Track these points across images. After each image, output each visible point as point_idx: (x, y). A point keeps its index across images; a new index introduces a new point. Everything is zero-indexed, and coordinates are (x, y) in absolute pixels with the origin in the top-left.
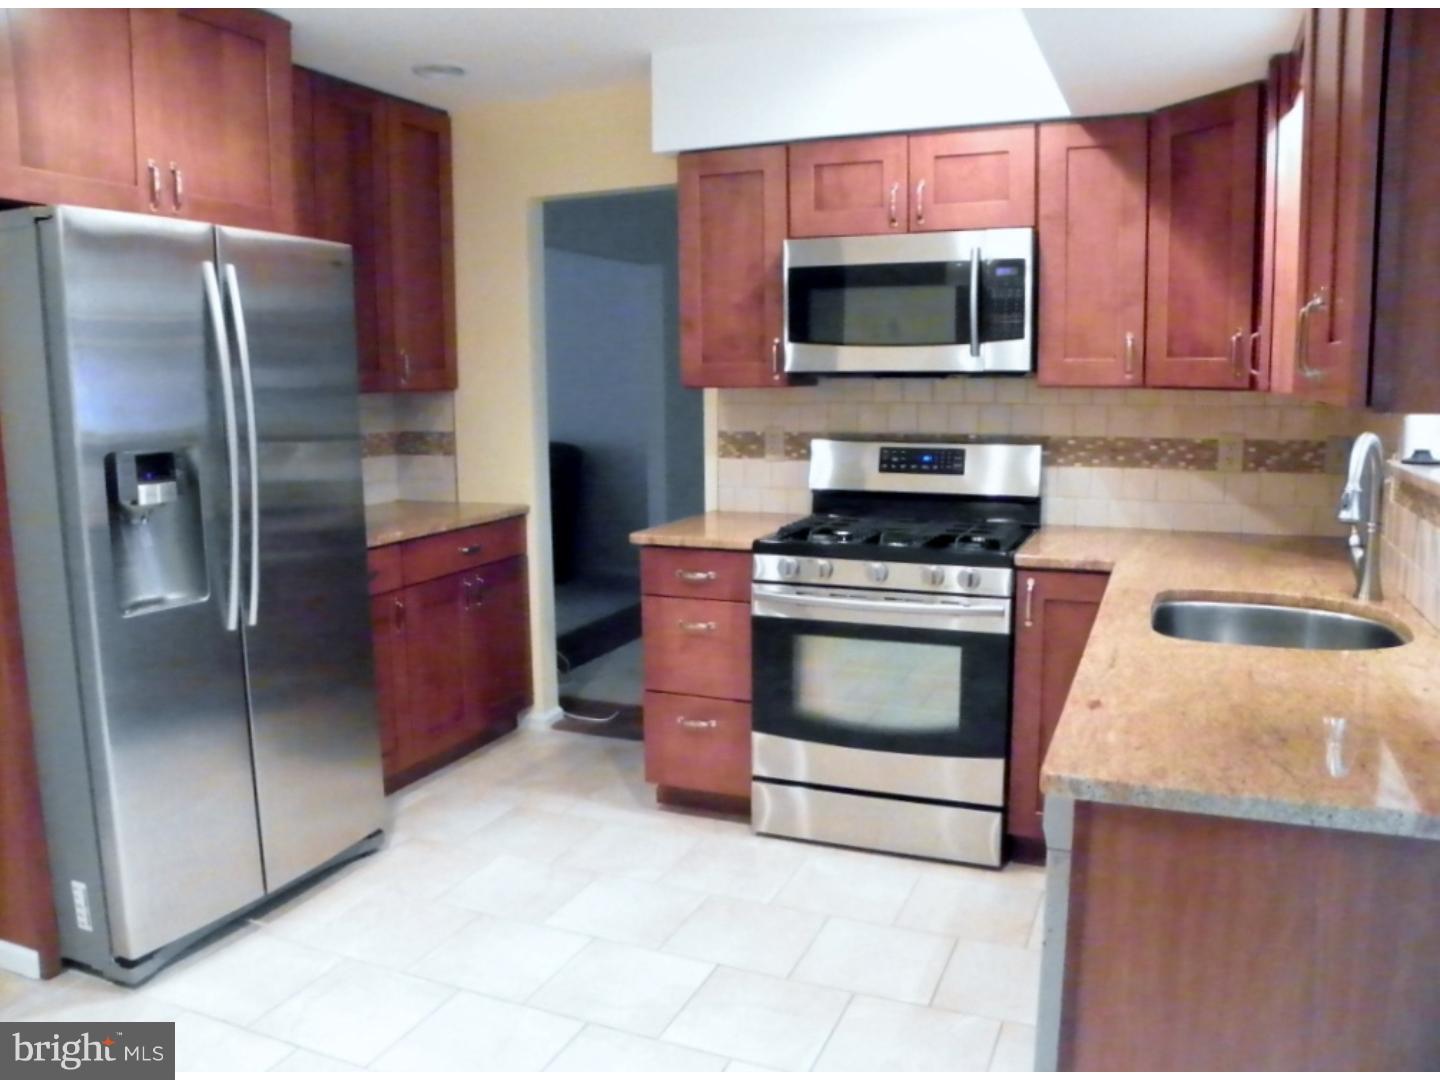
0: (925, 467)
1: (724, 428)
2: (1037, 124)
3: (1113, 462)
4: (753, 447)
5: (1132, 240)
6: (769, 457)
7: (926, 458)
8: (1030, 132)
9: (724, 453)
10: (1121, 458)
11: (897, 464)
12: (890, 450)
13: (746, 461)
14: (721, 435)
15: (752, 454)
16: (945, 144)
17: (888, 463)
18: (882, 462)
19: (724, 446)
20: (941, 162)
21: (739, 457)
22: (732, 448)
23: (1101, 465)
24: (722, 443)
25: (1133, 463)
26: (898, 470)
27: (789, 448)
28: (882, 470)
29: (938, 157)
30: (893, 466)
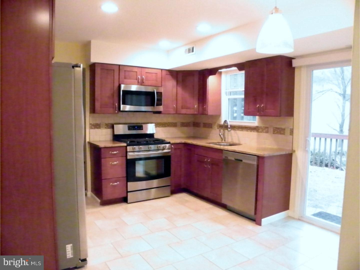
0: (136, 129)
1: (91, 122)
2: (162, 70)
3: (163, 127)
4: (98, 126)
5: (175, 90)
6: (101, 128)
7: (136, 127)
8: (160, 71)
9: (91, 128)
10: (164, 126)
11: (131, 128)
12: (130, 126)
13: (97, 130)
14: (90, 124)
15: (97, 128)
16: (147, 70)
17: (130, 128)
18: (128, 128)
19: (91, 127)
20: (147, 73)
21: (94, 129)
22: (93, 127)
23: (161, 127)
24: (90, 126)
25: (165, 127)
26: (131, 130)
27: (106, 126)
28: (129, 130)
29: (146, 73)
30: (131, 129)
